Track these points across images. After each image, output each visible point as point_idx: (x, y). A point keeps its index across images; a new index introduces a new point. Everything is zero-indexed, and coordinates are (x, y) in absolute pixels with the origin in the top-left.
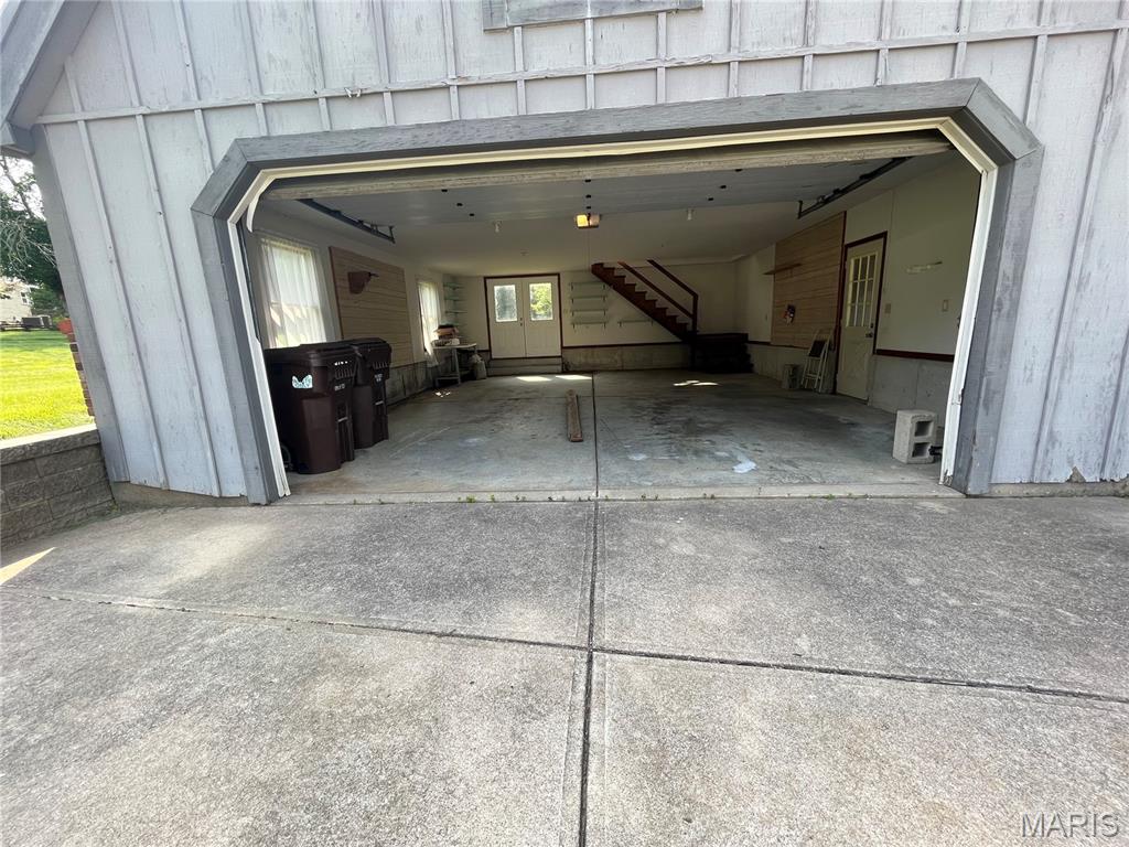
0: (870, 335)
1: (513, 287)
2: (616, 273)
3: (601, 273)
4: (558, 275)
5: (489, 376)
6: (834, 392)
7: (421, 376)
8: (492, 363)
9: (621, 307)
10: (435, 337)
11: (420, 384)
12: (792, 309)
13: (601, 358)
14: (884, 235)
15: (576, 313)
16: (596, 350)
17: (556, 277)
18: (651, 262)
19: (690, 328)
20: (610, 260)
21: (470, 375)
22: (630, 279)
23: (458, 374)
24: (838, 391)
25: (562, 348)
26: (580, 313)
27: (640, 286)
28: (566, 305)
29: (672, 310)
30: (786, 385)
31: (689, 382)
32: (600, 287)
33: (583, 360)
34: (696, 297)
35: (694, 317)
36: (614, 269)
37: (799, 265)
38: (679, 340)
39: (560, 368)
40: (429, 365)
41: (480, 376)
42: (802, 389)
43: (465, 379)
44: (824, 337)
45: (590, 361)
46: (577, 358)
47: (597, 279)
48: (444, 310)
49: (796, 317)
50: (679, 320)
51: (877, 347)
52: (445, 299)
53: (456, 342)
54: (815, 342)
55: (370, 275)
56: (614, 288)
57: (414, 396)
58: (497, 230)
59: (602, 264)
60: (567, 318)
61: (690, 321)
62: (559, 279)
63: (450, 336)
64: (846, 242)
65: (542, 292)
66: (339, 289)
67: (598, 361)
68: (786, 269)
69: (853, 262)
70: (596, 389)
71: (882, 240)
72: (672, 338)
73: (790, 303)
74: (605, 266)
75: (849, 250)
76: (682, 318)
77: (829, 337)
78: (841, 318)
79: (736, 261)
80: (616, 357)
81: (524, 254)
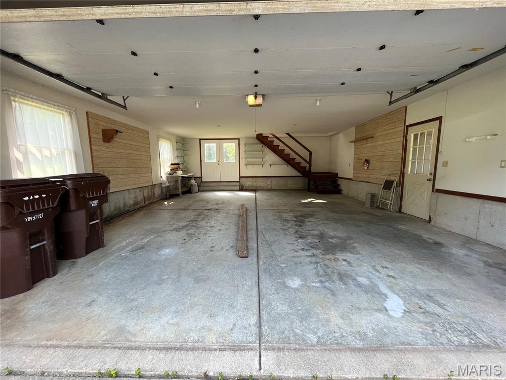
0: (430, 180)
1: (215, 144)
2: (269, 139)
3: (261, 139)
4: (239, 139)
5: (199, 191)
6: (400, 211)
7: (157, 192)
8: (202, 184)
9: (271, 157)
10: (168, 170)
11: (156, 196)
12: (367, 161)
13: (260, 183)
14: (440, 119)
15: (247, 159)
16: (257, 178)
17: (238, 140)
18: (288, 134)
19: (307, 169)
20: (266, 132)
21: (188, 191)
22: (276, 142)
23: (180, 191)
24: (402, 211)
25: (240, 177)
26: (249, 159)
27: (282, 147)
28: (243, 155)
29: (298, 160)
30: (368, 205)
31: (309, 200)
32: (260, 146)
33: (251, 184)
34: (311, 153)
35: (310, 163)
36: (268, 137)
37: (373, 137)
38: (301, 175)
39: (238, 188)
40: (163, 186)
41: (194, 191)
42: (378, 207)
43: (184, 193)
44: (392, 178)
45: (254, 184)
46: (247, 183)
47: (259, 142)
48: (176, 155)
49: (370, 166)
50: (302, 165)
51: (436, 187)
52: (177, 149)
53: (180, 173)
54: (386, 181)
55: (117, 131)
56: (268, 147)
57: (150, 204)
58: (197, 106)
59: (261, 134)
60: (243, 161)
61: (307, 165)
62: (239, 141)
63: (177, 169)
64: (407, 124)
65: (230, 148)
66: (92, 139)
67: (258, 184)
68: (363, 139)
69: (413, 135)
70: (258, 203)
71: (438, 121)
72: (297, 174)
73: (367, 158)
74: (263, 135)
75: (409, 128)
76: (304, 164)
77: (396, 179)
78: (404, 168)
79: (330, 136)
80: (268, 183)
81: (219, 126)
